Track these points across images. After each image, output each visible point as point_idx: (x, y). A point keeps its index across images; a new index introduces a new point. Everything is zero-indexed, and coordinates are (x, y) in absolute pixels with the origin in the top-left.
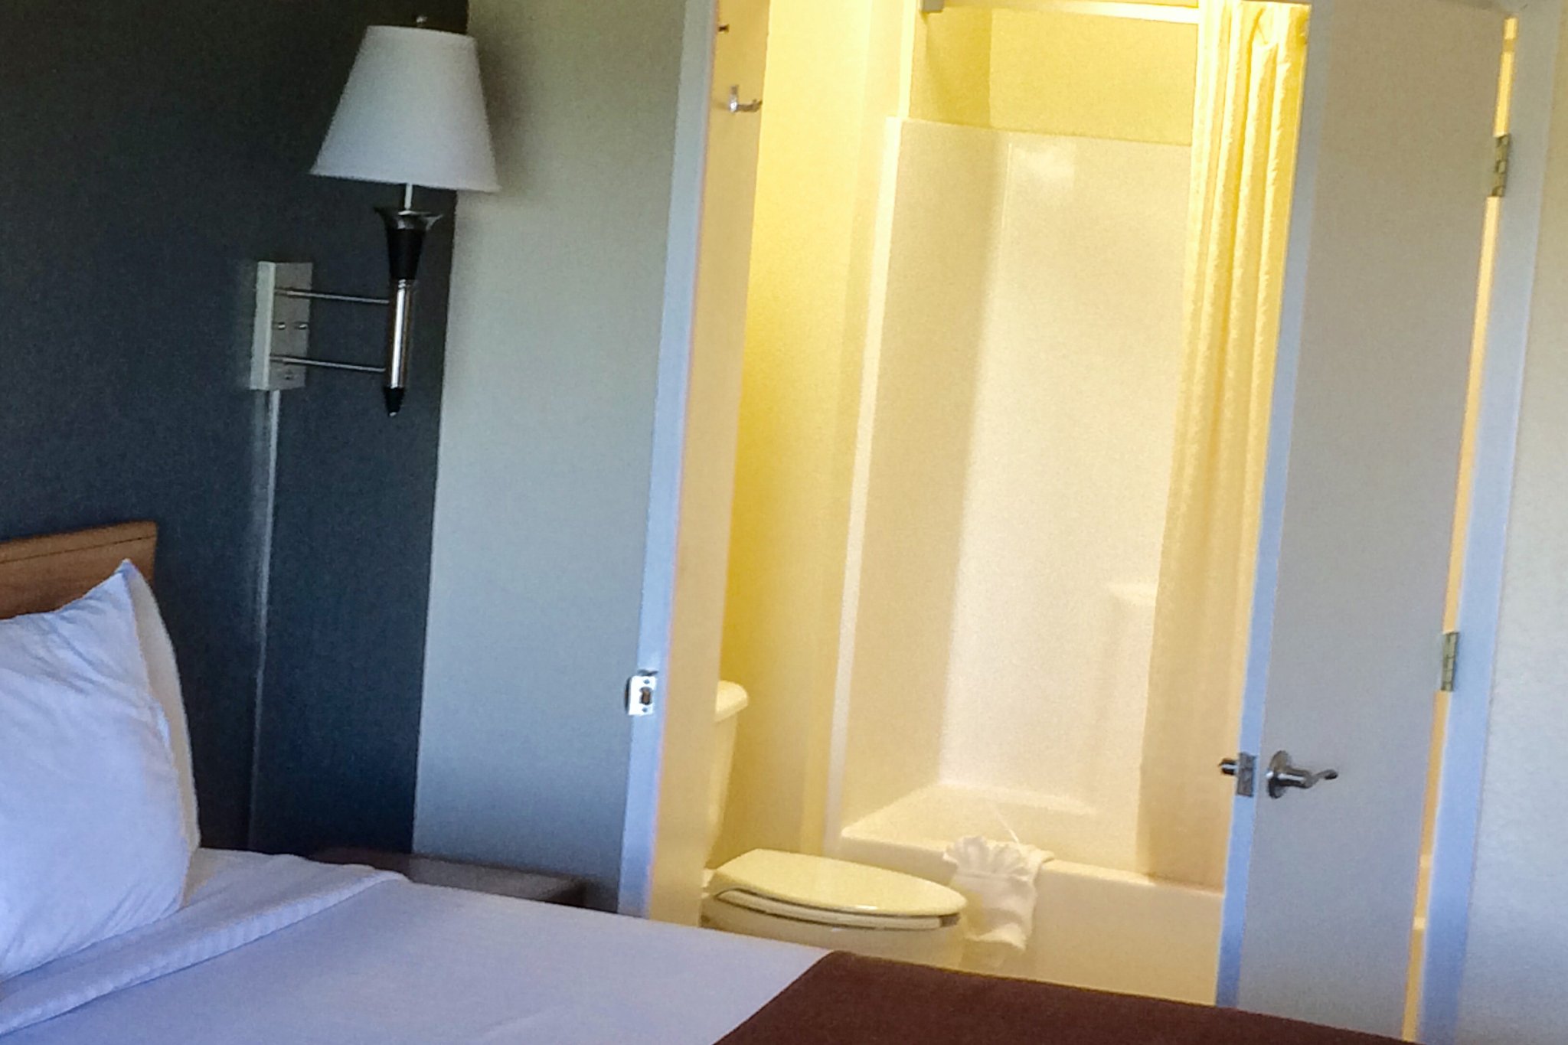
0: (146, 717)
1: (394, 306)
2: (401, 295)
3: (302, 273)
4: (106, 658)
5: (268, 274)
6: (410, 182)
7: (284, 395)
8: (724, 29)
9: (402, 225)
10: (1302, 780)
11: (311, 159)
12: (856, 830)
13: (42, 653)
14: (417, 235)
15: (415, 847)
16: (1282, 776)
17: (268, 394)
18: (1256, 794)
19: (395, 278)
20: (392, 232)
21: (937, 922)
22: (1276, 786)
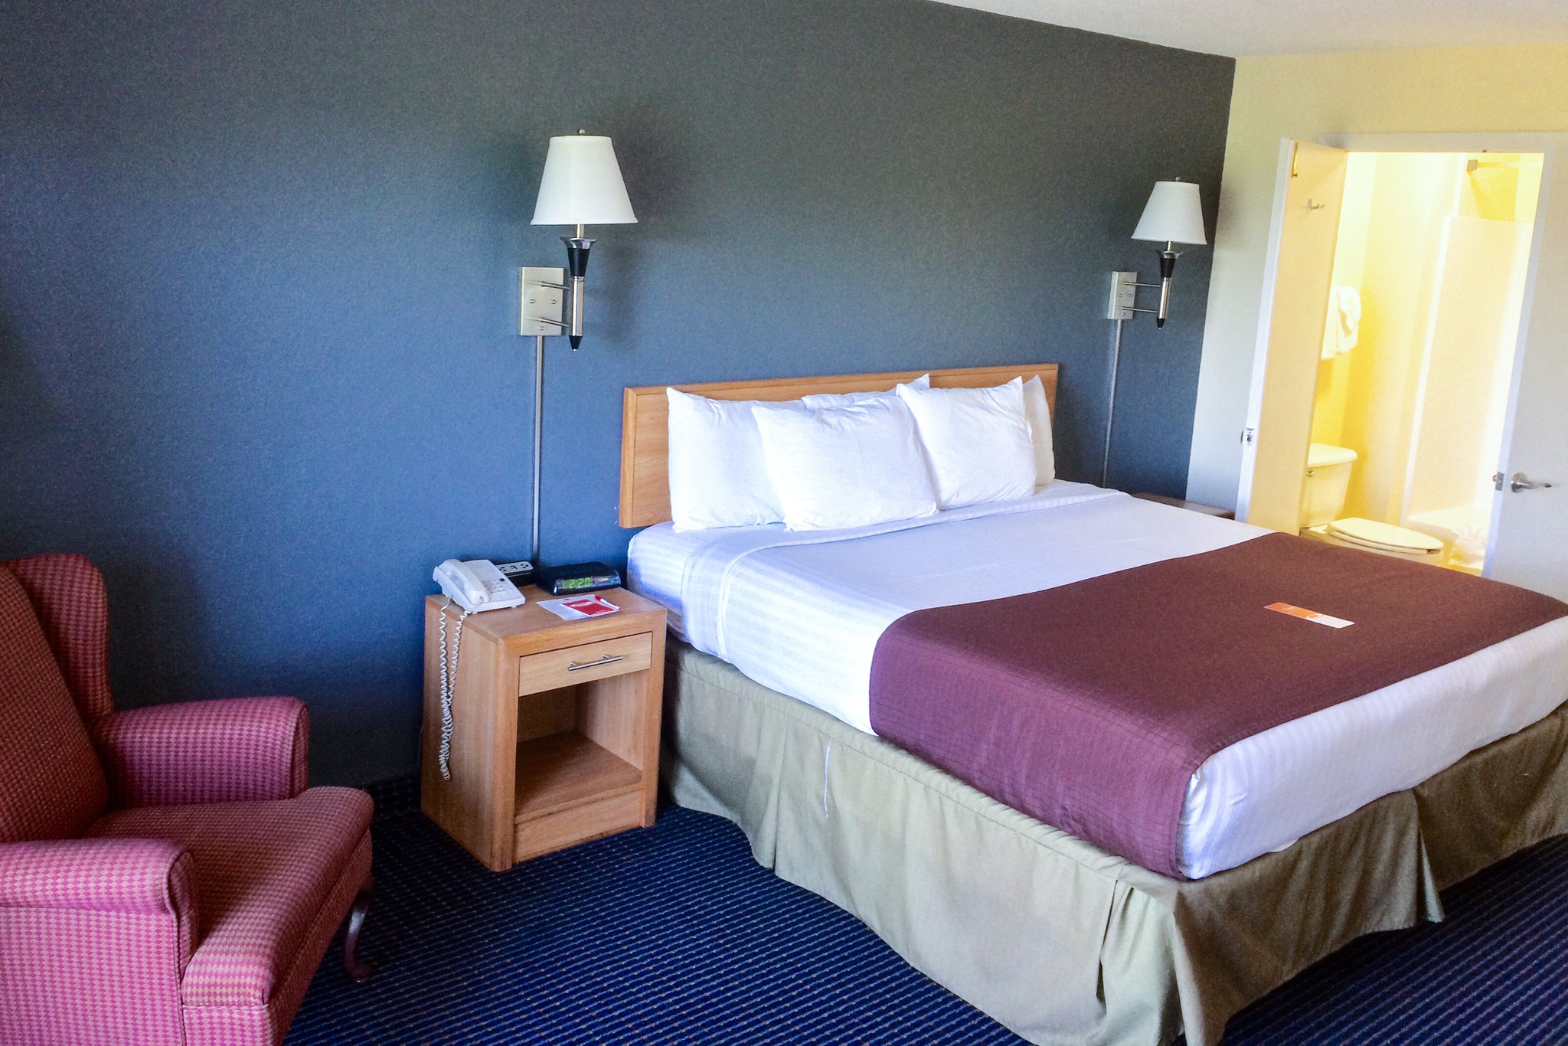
0: (1022, 426)
1: (1161, 288)
2: (1164, 283)
3: (1132, 277)
4: (1006, 404)
5: (1116, 277)
6: (1170, 240)
7: (1123, 321)
8: (1296, 175)
9: (1166, 257)
10: (1530, 486)
11: (1132, 232)
12: (1414, 518)
13: (980, 400)
14: (1172, 261)
15: (1187, 498)
16: (1518, 483)
17: (1116, 321)
18: (1503, 488)
19: (1163, 277)
20: (1162, 260)
21: (1426, 552)
22: (1515, 488)
